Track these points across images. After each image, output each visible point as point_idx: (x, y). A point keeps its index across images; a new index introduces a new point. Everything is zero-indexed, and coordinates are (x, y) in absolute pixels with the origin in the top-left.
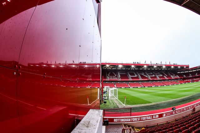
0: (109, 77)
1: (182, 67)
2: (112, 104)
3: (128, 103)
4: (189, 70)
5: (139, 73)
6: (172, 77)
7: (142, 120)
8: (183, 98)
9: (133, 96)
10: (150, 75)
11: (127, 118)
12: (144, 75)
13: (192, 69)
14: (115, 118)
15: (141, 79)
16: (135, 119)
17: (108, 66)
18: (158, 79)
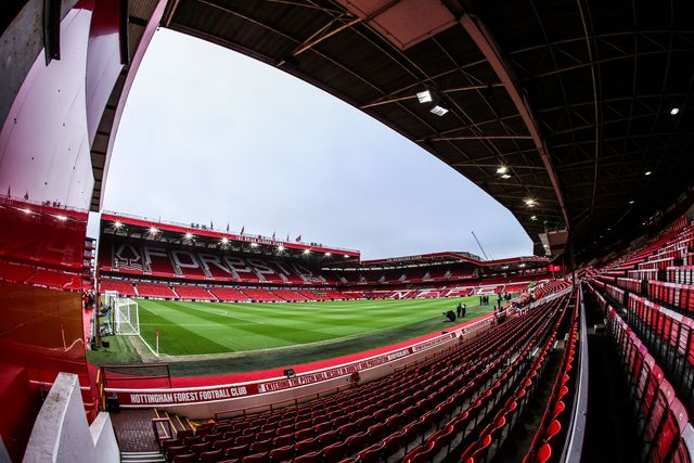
0: (119, 260)
1: (338, 256)
2: (125, 350)
3: (166, 348)
4: (358, 265)
5: (205, 258)
6: (305, 279)
7: (204, 400)
8: (326, 342)
9: (181, 328)
10: (236, 267)
11: (163, 393)
12: (221, 267)
13: (369, 264)
14: (133, 393)
15: (209, 277)
16: (182, 397)
17: (118, 224)
18: (262, 280)
